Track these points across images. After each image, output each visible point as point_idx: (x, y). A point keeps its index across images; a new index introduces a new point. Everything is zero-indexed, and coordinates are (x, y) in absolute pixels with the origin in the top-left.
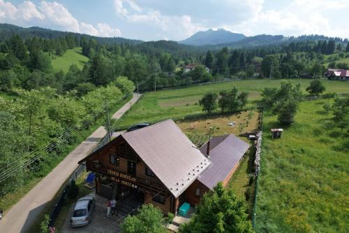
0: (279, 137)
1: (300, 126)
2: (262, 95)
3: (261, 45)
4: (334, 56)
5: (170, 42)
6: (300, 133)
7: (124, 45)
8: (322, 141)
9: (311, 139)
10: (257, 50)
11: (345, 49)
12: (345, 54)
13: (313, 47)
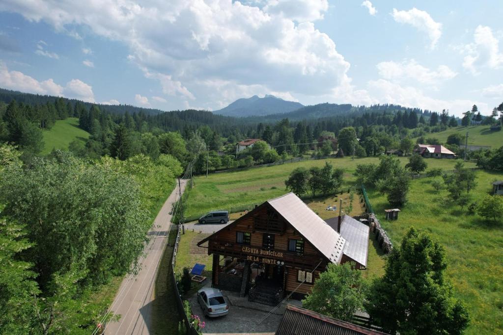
0: (396, 218)
1: (415, 206)
2: (356, 175)
3: (326, 116)
4: (418, 130)
5: (201, 112)
6: (417, 213)
7: (137, 116)
8: (445, 220)
9: (433, 219)
10: (323, 123)
11: (429, 123)
12: (431, 128)
13: (392, 120)
